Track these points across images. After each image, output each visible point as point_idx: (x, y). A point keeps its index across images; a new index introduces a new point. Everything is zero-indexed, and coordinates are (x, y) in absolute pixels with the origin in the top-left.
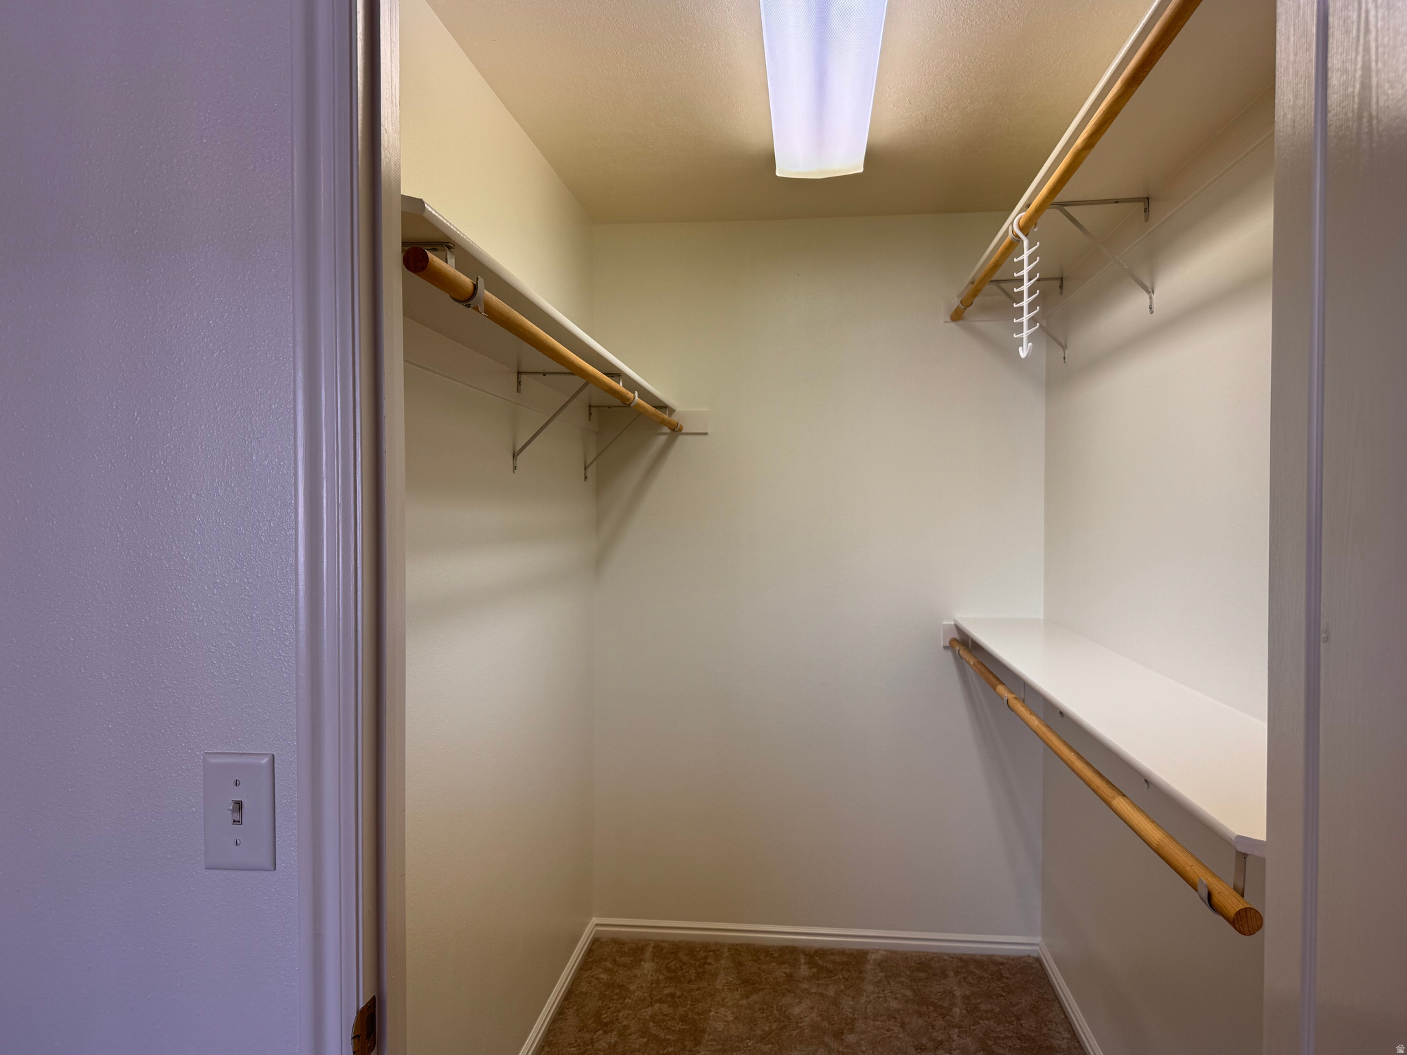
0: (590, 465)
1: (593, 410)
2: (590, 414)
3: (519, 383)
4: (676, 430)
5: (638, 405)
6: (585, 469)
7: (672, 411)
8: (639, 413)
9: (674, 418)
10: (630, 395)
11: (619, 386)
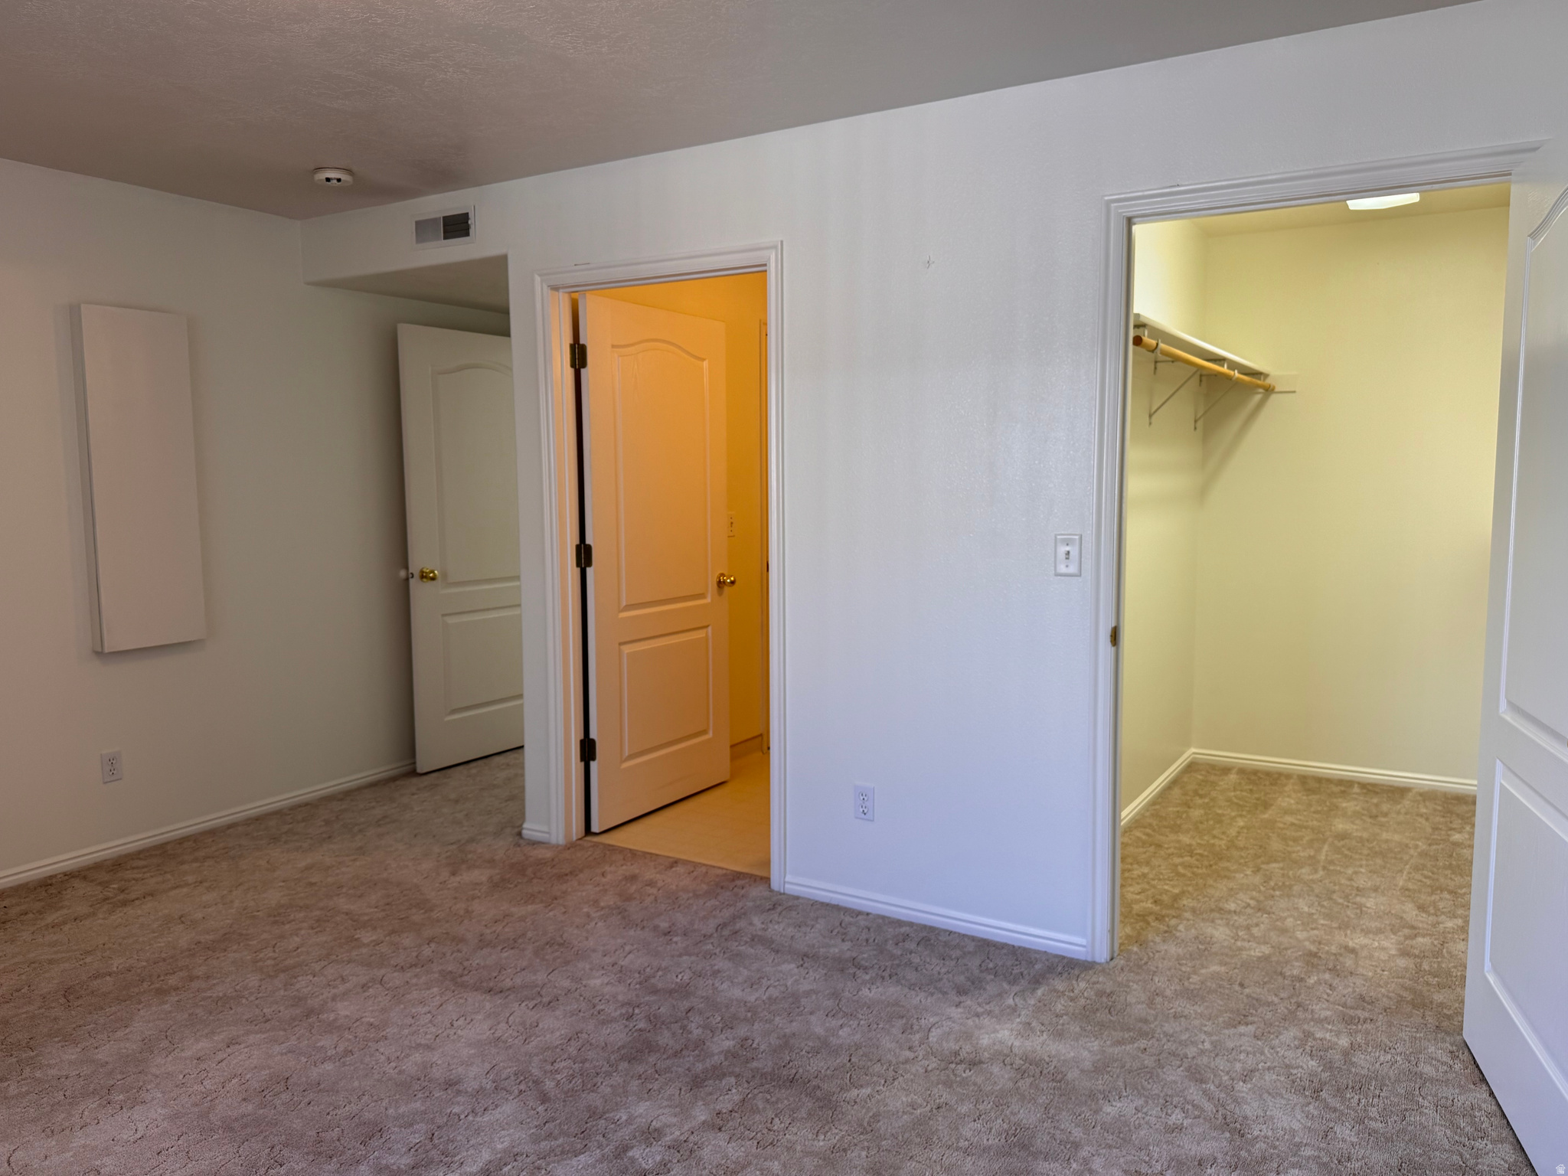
0: (1200, 418)
1: (1204, 378)
2: (1201, 381)
3: (1156, 368)
4: (1269, 390)
5: (1238, 378)
6: (1196, 421)
7: (1266, 376)
8: (1237, 383)
9: (1268, 381)
10: (1232, 373)
11: (1225, 369)
